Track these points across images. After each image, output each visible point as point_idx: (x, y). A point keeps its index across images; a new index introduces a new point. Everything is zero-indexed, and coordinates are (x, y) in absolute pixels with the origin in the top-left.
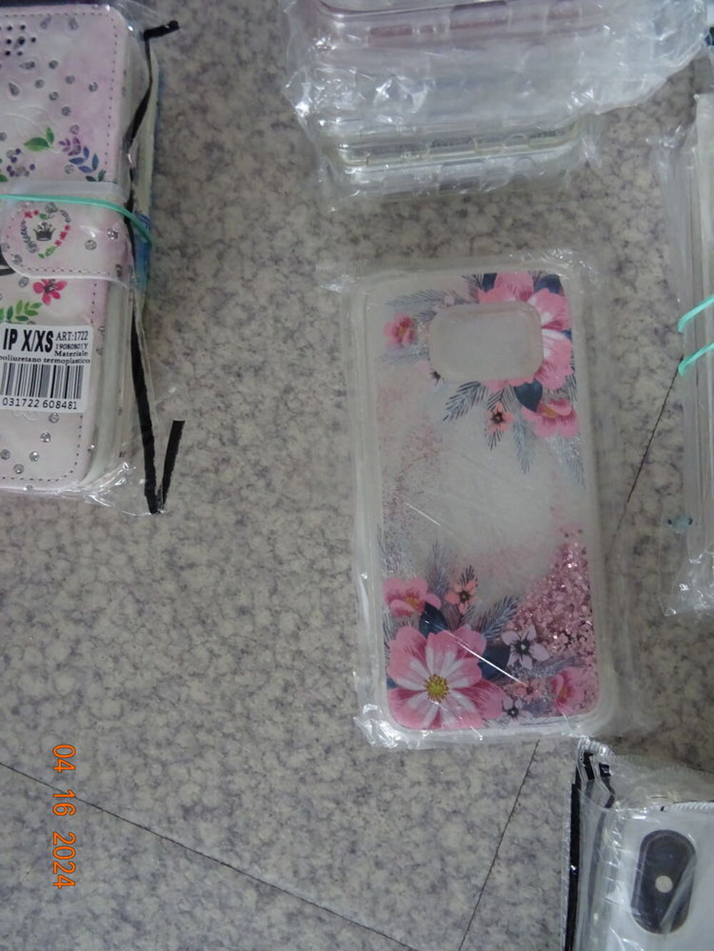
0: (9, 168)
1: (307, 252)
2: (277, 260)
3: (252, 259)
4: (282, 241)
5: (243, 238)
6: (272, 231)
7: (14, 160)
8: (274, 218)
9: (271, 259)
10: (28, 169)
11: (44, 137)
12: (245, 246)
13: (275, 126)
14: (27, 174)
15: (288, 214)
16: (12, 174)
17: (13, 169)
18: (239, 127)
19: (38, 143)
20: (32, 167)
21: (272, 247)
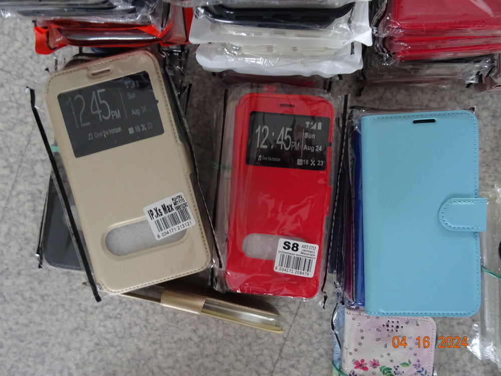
0: (395, 372)
1: (468, 368)
2: (457, 371)
3: (449, 371)
4: (460, 364)
5: (446, 363)
6: (456, 361)
7: (396, 369)
8: (457, 356)
9: (455, 371)
10: (401, 372)
11: (408, 362)
12: (447, 366)
13: (458, 324)
14: (401, 374)
15: (462, 355)
16: (396, 374)
17: (396, 372)
18: (445, 324)
19: (405, 364)
20: (403, 372)
21: (456, 366)
